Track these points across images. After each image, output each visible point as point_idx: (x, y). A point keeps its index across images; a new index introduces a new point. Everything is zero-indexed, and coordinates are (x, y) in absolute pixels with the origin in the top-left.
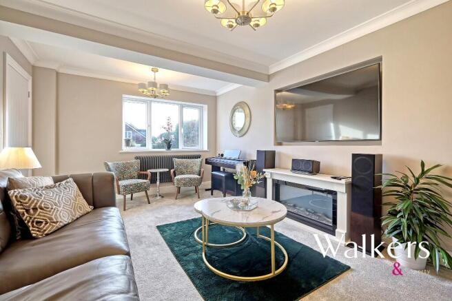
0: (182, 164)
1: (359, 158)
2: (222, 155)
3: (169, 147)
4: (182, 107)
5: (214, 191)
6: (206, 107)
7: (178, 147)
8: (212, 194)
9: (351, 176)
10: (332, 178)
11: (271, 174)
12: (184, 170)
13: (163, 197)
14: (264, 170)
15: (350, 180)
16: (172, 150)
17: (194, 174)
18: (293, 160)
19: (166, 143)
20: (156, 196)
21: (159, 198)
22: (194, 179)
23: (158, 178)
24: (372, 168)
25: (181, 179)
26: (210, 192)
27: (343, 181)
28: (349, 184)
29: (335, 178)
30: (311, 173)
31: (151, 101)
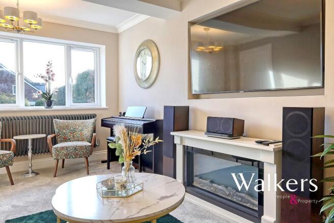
0: (67, 127)
1: (291, 114)
2: (124, 114)
3: (49, 104)
4: (69, 48)
5: (111, 163)
6: (103, 47)
7: (64, 104)
8: (108, 168)
9: (281, 139)
10: (257, 142)
11: (181, 138)
12: (69, 135)
13: (37, 174)
14: (172, 133)
15: (280, 145)
16: (55, 107)
17: (83, 140)
18: (209, 118)
19: (46, 98)
20: (28, 173)
21: (30, 175)
22: (81, 147)
23: (30, 147)
24: (309, 127)
25: (62, 148)
26: (105, 165)
27: (271, 147)
28: (279, 151)
29: (261, 143)
30: (232, 136)
31: (22, 40)
